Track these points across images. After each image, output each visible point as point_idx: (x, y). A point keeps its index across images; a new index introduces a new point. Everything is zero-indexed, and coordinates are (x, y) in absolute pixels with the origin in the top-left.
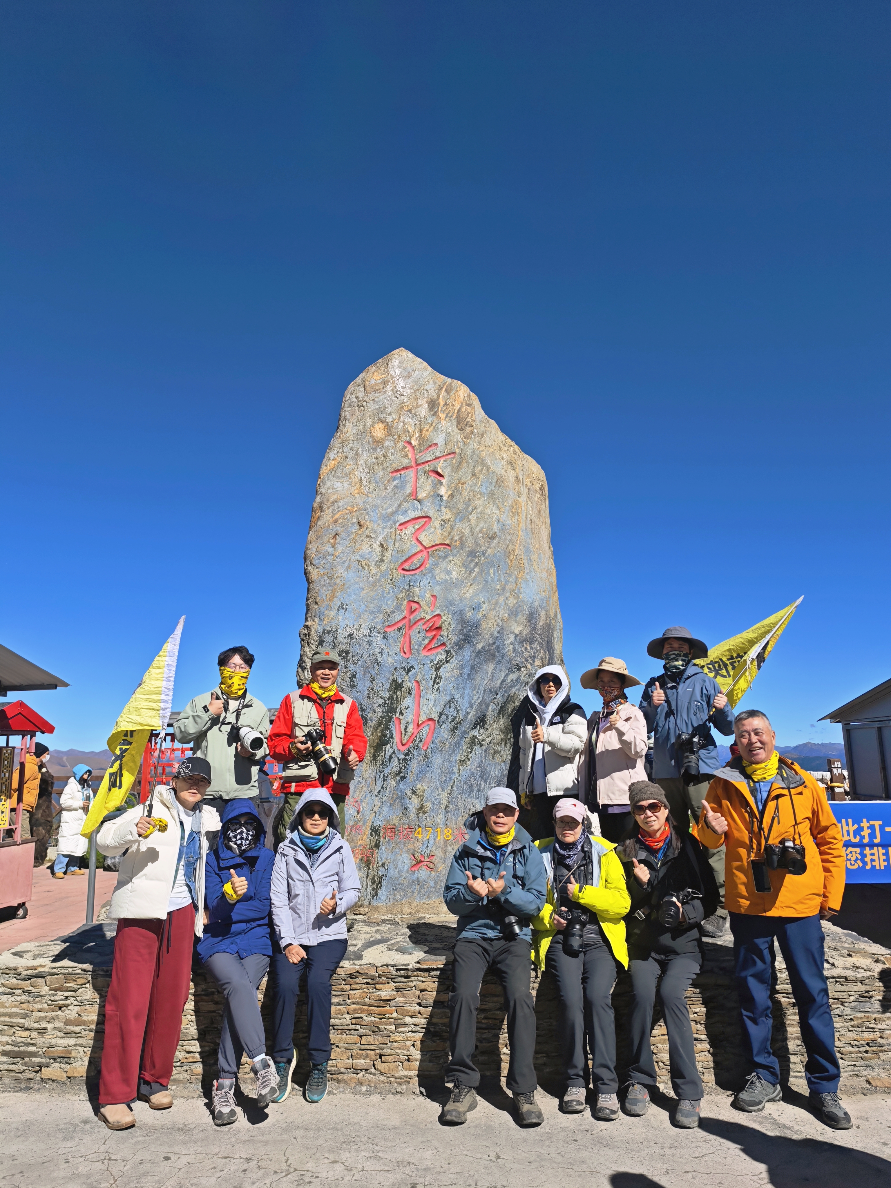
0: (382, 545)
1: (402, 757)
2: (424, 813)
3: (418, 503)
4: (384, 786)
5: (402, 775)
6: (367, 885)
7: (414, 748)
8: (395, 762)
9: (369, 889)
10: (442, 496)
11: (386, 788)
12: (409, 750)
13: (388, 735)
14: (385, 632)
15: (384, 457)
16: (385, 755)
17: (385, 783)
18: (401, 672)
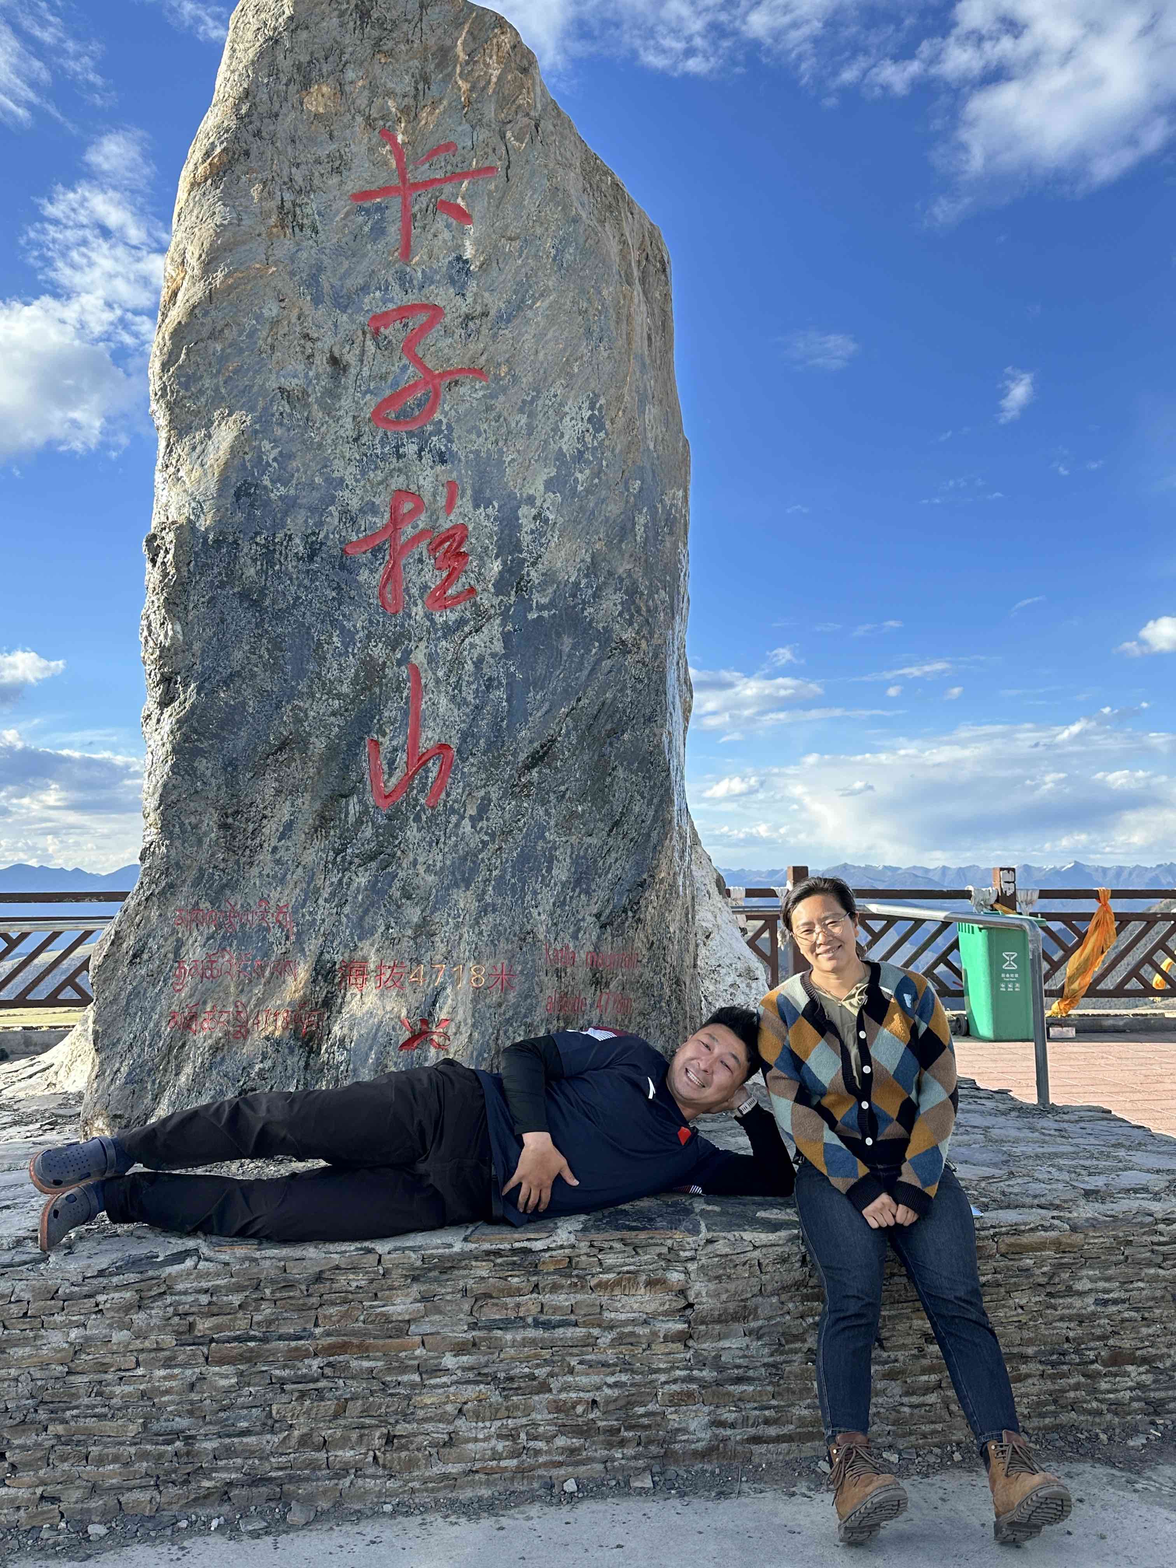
0: (334, 361)
1: (382, 821)
2: (430, 935)
4: (345, 881)
5: (382, 857)
7: (408, 804)
8: (368, 831)
10: (466, 262)
11: (349, 886)
12: (397, 809)
13: (354, 777)
14: (344, 553)
15: (335, 160)
16: (346, 816)
17: (348, 874)
18: (380, 645)
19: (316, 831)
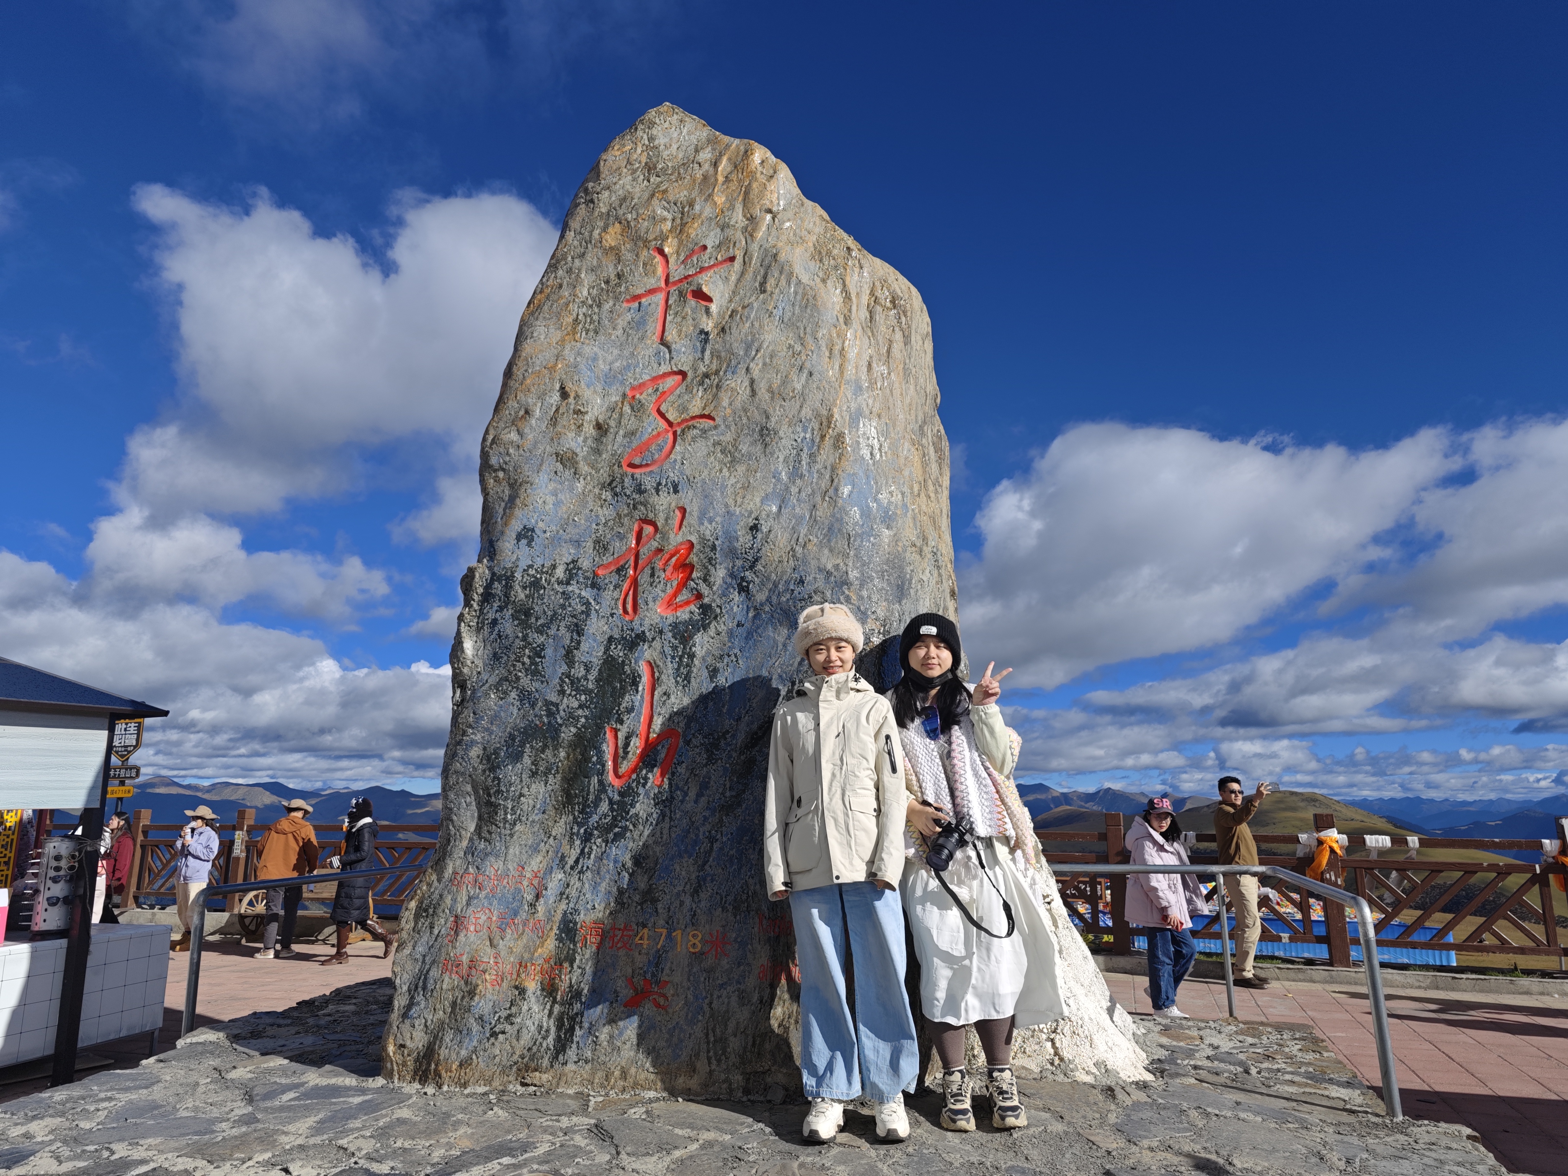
0: (599, 426)
1: (616, 798)
2: (654, 901)
3: (667, 351)
4: (586, 850)
5: (617, 830)
6: (548, 1031)
7: (638, 783)
8: (604, 807)
9: (551, 1040)
10: (707, 334)
11: (589, 854)
12: (629, 787)
13: (595, 759)
14: (595, 574)
15: (619, 278)
16: (588, 795)
17: (588, 845)
18: (619, 647)
19: (564, 808)
